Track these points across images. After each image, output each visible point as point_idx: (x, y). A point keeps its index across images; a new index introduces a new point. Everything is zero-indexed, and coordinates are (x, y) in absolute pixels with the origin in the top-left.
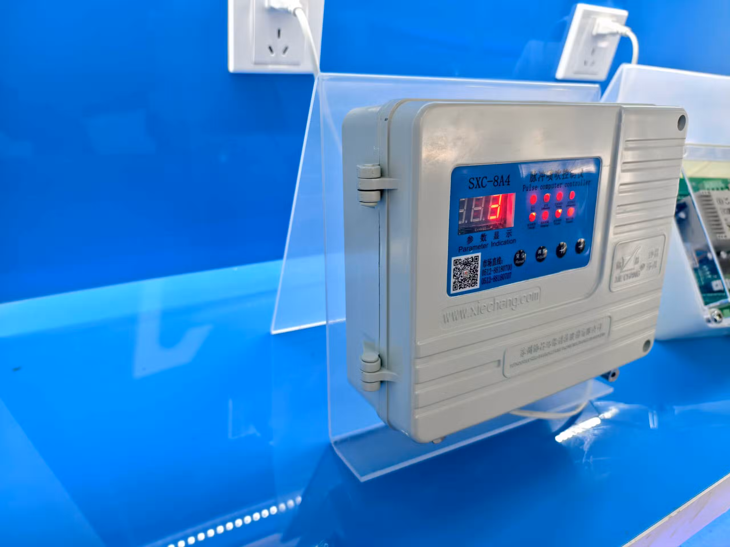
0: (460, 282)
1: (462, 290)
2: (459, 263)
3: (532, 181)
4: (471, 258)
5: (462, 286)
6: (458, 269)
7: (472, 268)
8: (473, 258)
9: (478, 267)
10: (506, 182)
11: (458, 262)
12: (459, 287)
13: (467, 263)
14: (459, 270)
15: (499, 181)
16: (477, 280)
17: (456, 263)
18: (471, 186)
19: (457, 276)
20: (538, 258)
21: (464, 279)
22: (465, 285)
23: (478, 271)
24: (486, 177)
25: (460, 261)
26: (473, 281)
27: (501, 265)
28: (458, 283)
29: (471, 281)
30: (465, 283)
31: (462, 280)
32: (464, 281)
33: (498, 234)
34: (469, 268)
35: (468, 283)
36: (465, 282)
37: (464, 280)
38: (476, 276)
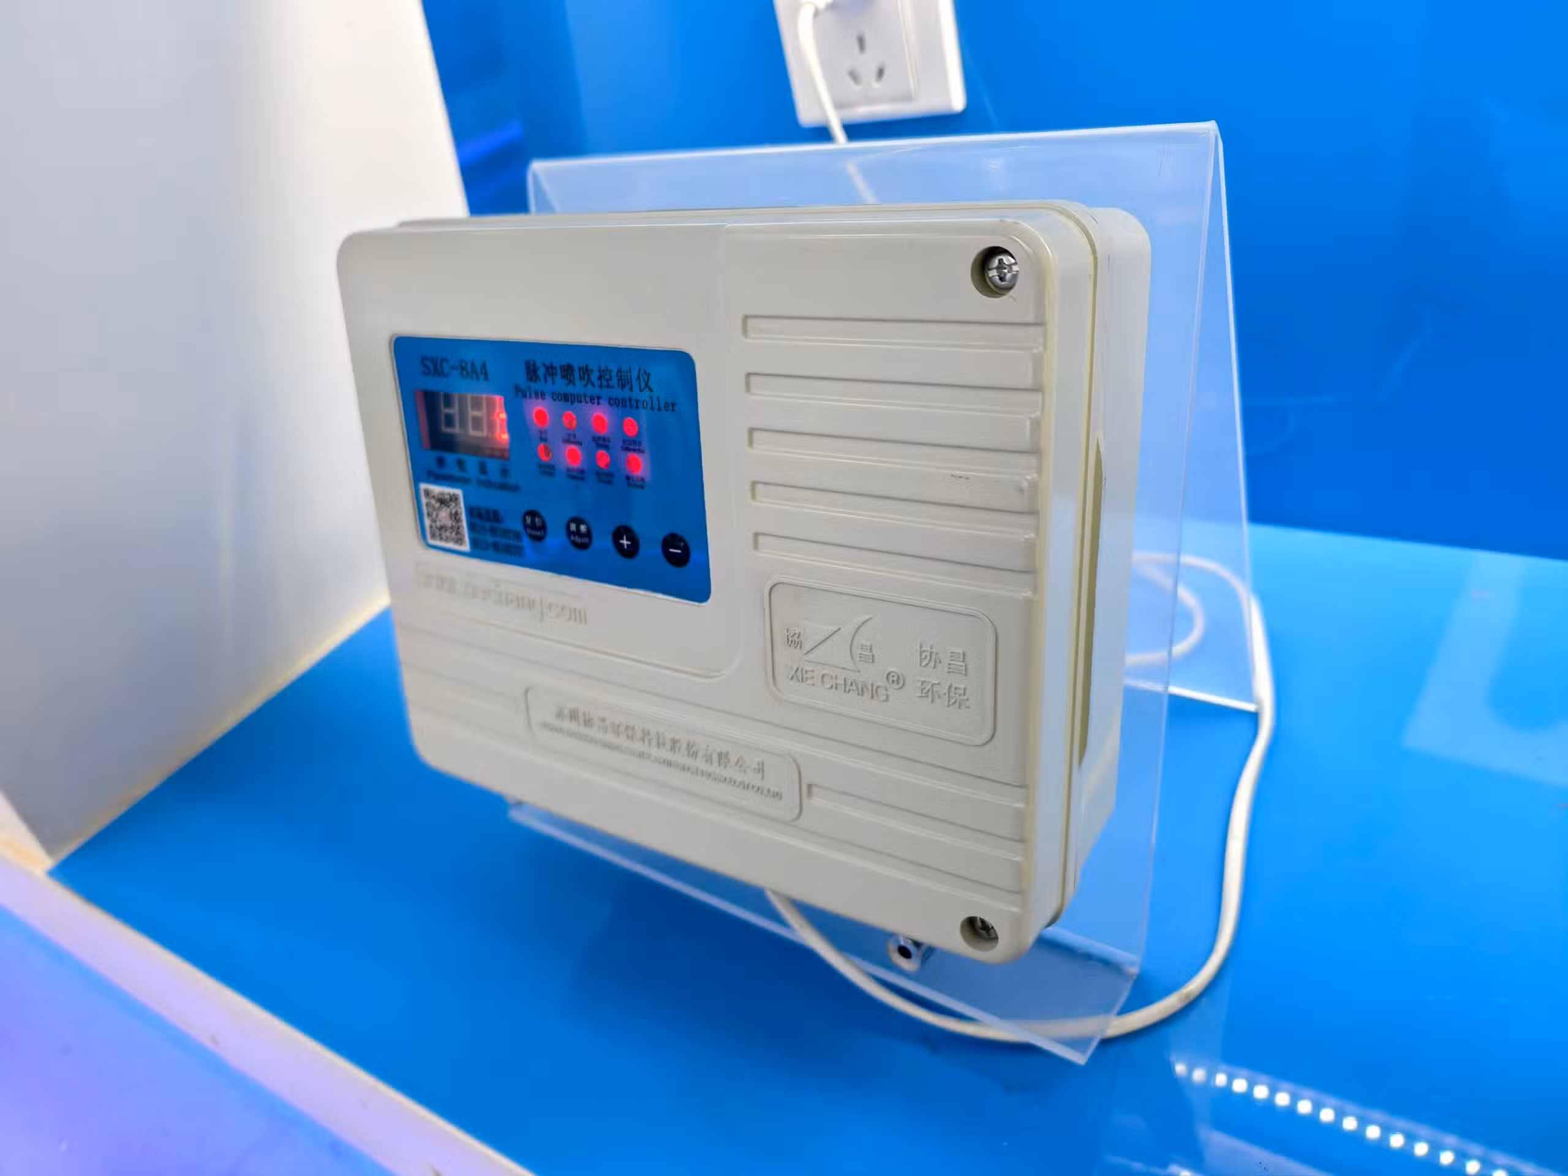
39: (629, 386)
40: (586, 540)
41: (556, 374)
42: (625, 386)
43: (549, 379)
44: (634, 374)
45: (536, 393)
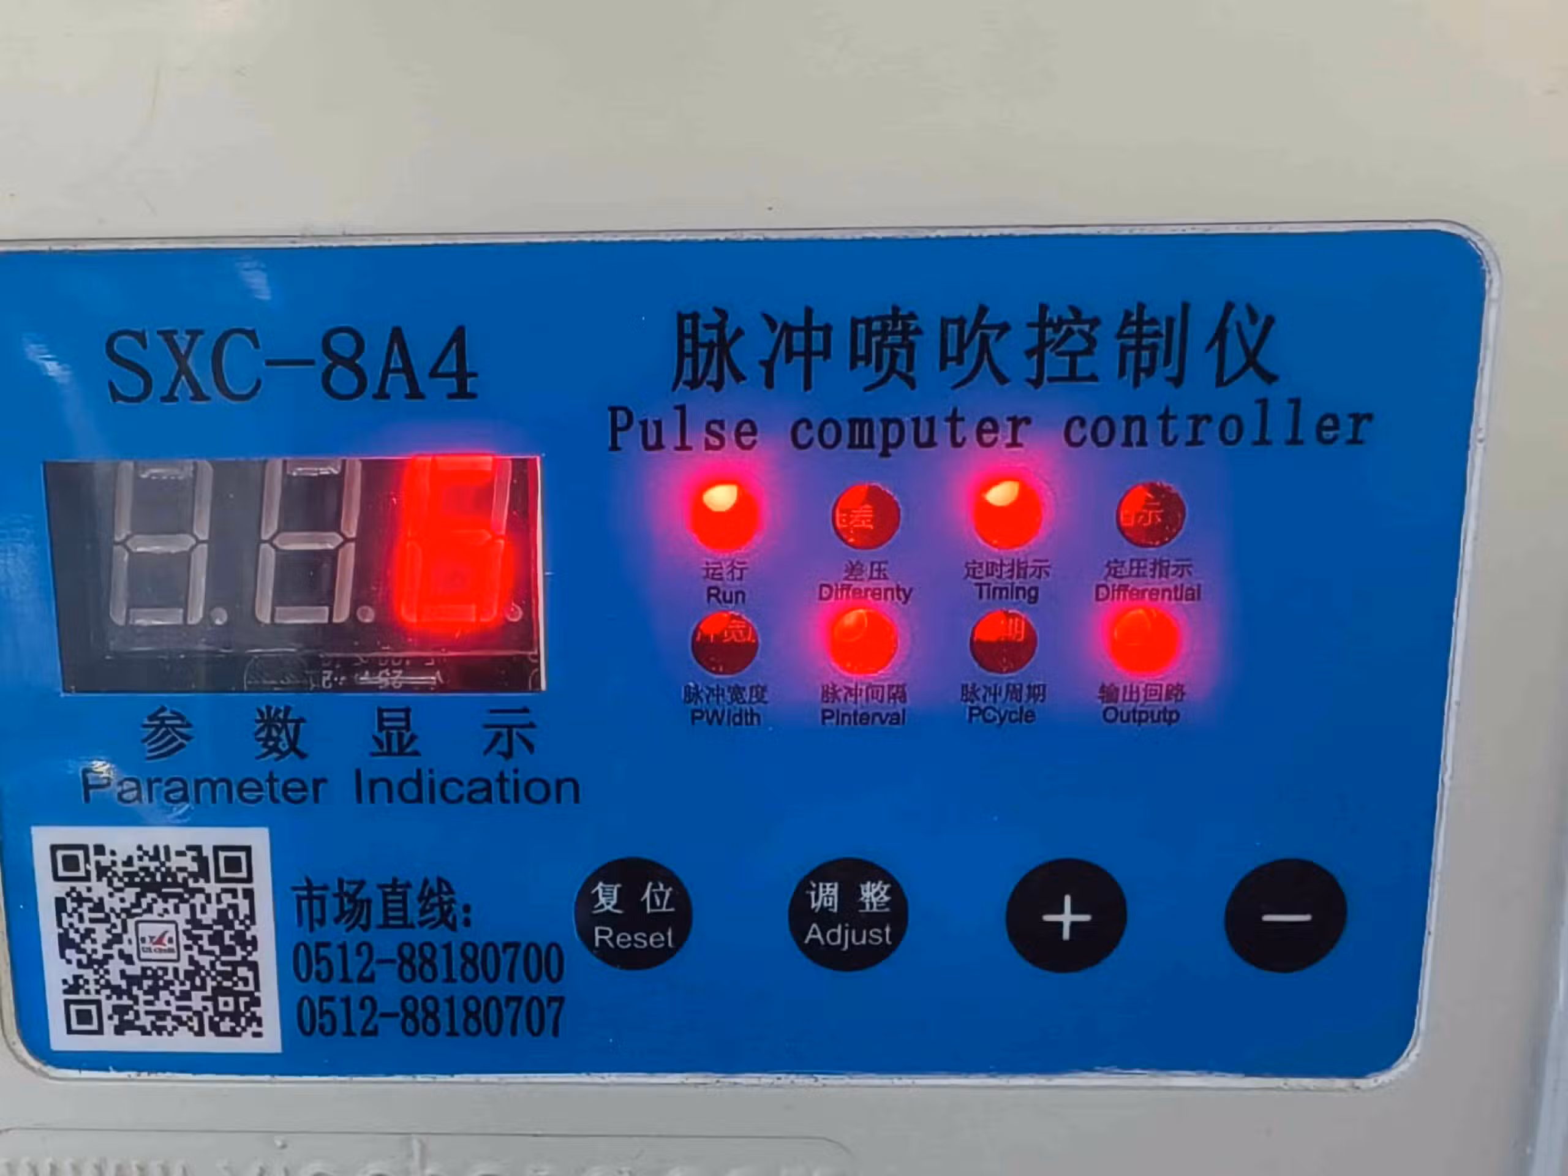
0: (117, 991)
1: (132, 1042)
2: (92, 868)
3: (694, 384)
4: (192, 854)
5: (137, 1015)
6: (87, 905)
7: (207, 919)
8: (208, 852)
9: (251, 916)
10: (434, 374)
11: (87, 860)
12: (116, 1020)
13: (158, 878)
14: (101, 915)
15: (372, 362)
16: (256, 1002)
17: (71, 863)
18: (132, 384)
19: (88, 946)
20: (814, 941)
21: (144, 975)
22: (161, 1015)
23: (254, 942)
24: (251, 334)
25: (105, 860)
26: (227, 1004)
27: (464, 934)
28: (108, 992)
29: (205, 999)
30: (160, 1006)
31: (133, 980)
32: (154, 991)
33: (408, 728)
34: (177, 910)
35: (188, 1008)
36: (157, 998)
37: (146, 983)
38: (242, 971)
39: (1172, 370)
40: (876, 936)
41: (826, 354)
42: (1150, 371)
43: (789, 373)
44: (1201, 332)
45: (715, 428)
